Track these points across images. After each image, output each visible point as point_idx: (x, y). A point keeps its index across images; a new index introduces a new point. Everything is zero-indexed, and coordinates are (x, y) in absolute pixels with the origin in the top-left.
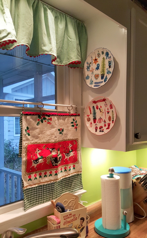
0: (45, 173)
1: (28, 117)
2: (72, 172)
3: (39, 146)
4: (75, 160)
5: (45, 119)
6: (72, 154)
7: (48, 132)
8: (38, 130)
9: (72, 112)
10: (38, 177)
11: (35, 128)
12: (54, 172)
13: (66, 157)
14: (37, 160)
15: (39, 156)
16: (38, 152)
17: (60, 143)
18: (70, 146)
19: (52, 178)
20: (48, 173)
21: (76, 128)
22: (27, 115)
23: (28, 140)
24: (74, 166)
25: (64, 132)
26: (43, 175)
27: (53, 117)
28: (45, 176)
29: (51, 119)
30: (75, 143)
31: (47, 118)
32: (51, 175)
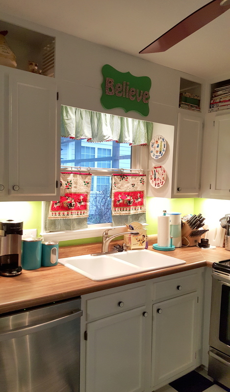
1: (115, 177)
2: (139, 211)
3: (120, 193)
4: (141, 204)
5: (124, 178)
6: (140, 200)
7: (126, 186)
8: (120, 184)
9: (141, 174)
10: (119, 210)
11: (118, 183)
12: (128, 209)
13: (136, 202)
14: (119, 201)
15: (120, 199)
16: (120, 196)
17: (132, 192)
18: (139, 195)
19: (127, 212)
20: (125, 209)
21: (143, 184)
22: (115, 175)
23: (115, 189)
24: (141, 208)
25: (135, 186)
26: (122, 210)
27: (128, 177)
28: (123, 210)
29: (127, 178)
30: (142, 193)
31: (125, 177)
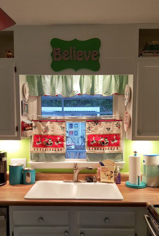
0: (98, 148)
1: (89, 122)
2: (115, 150)
3: (94, 135)
4: (118, 145)
5: (98, 123)
6: (116, 141)
7: (100, 130)
8: (94, 128)
9: (118, 119)
10: (94, 149)
11: (92, 127)
14: (93, 141)
15: (94, 140)
16: (94, 138)
17: (107, 135)
18: (115, 137)
19: (102, 151)
21: (119, 128)
22: (89, 121)
23: (89, 132)
24: (117, 148)
25: (111, 129)
26: (96, 149)
28: (98, 149)
29: (101, 123)
30: (118, 136)
32: (101, 149)
